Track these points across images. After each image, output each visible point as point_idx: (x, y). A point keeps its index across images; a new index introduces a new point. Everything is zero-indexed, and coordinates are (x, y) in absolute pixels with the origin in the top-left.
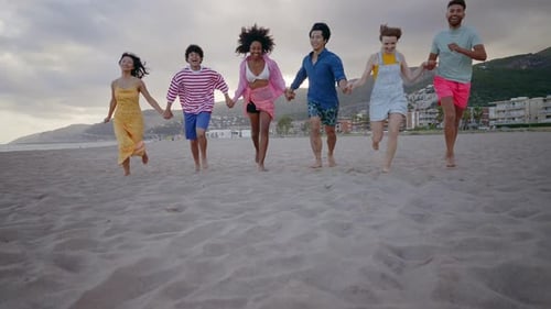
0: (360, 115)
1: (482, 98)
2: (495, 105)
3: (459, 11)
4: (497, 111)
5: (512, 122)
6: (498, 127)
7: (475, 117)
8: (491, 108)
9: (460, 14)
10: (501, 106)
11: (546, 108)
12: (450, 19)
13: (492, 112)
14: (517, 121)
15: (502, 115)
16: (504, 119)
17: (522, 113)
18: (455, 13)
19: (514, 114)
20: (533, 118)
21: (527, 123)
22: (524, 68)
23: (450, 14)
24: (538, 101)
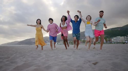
0: (82, 40)
1: (110, 37)
2: (113, 38)
3: (102, 14)
4: (113, 39)
5: (117, 42)
6: (114, 43)
7: (109, 41)
8: (112, 39)
9: (103, 14)
10: (115, 38)
11: (125, 39)
12: (100, 16)
13: (112, 40)
14: (118, 42)
15: (115, 40)
16: (115, 41)
17: (119, 40)
18: (101, 14)
19: (118, 40)
20: (122, 41)
21: (120, 42)
22: (119, 30)
23: (100, 15)
24: (123, 37)
